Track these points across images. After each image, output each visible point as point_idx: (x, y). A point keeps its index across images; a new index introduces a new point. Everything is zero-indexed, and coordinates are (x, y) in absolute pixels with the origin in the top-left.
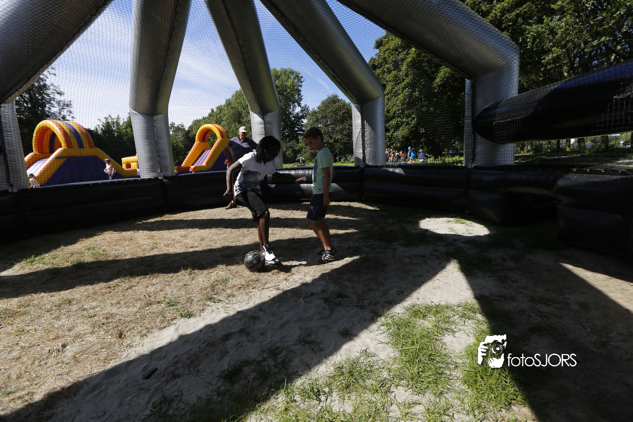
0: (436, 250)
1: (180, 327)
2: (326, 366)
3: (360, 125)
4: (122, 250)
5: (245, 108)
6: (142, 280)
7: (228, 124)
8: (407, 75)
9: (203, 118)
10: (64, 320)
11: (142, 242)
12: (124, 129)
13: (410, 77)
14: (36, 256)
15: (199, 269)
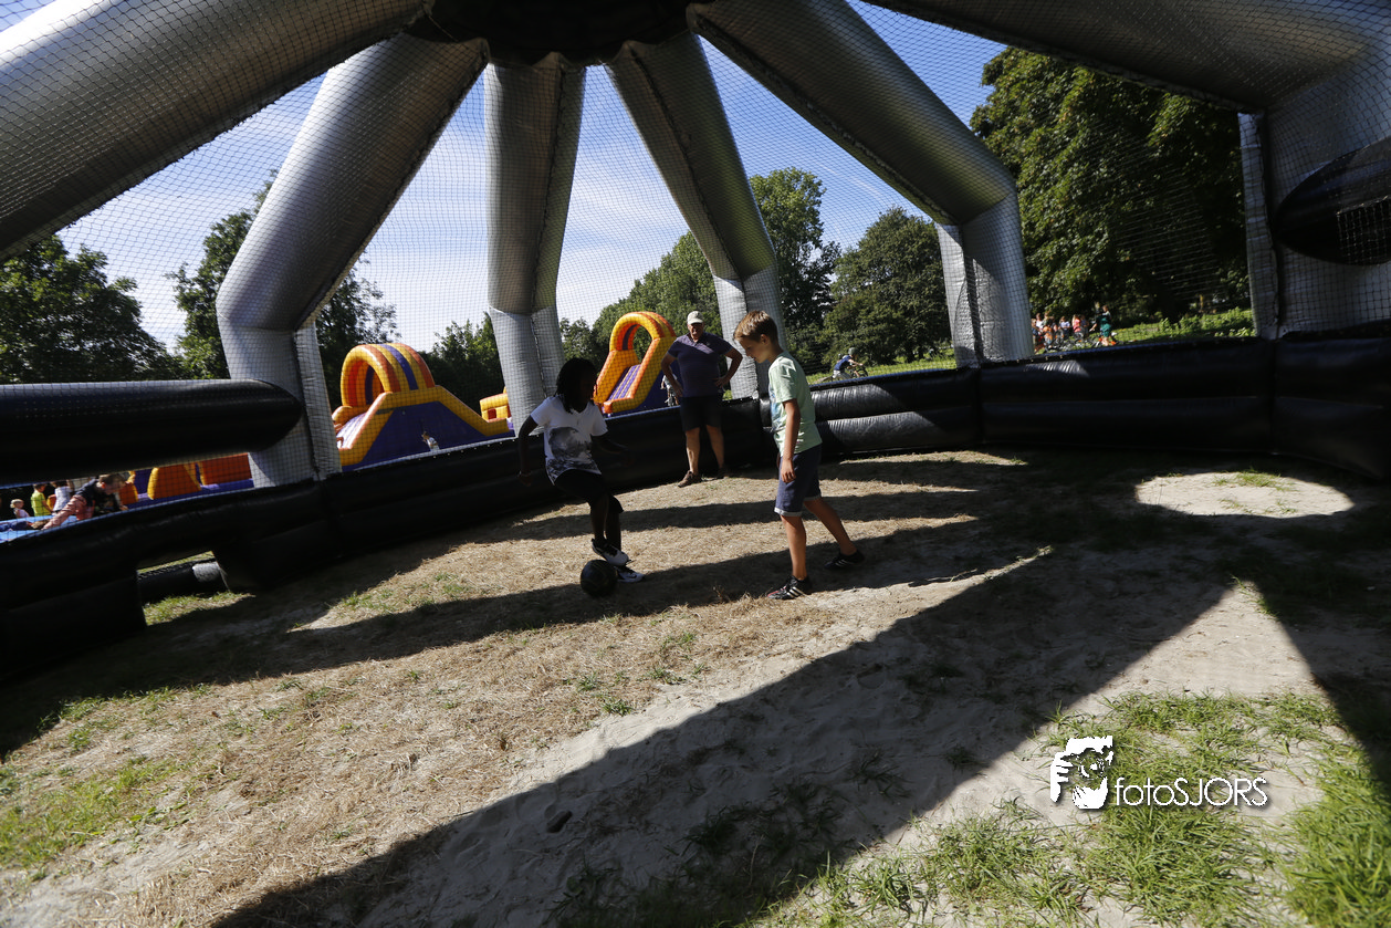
1: (608, 733)
2: (919, 833)
3: (963, 273)
4: (493, 580)
5: (703, 269)
6: (531, 638)
7: (671, 307)
8: (1072, 133)
9: (621, 300)
10: (409, 712)
11: (526, 562)
12: (480, 343)
13: (1082, 135)
14: (359, 594)
15: (636, 614)
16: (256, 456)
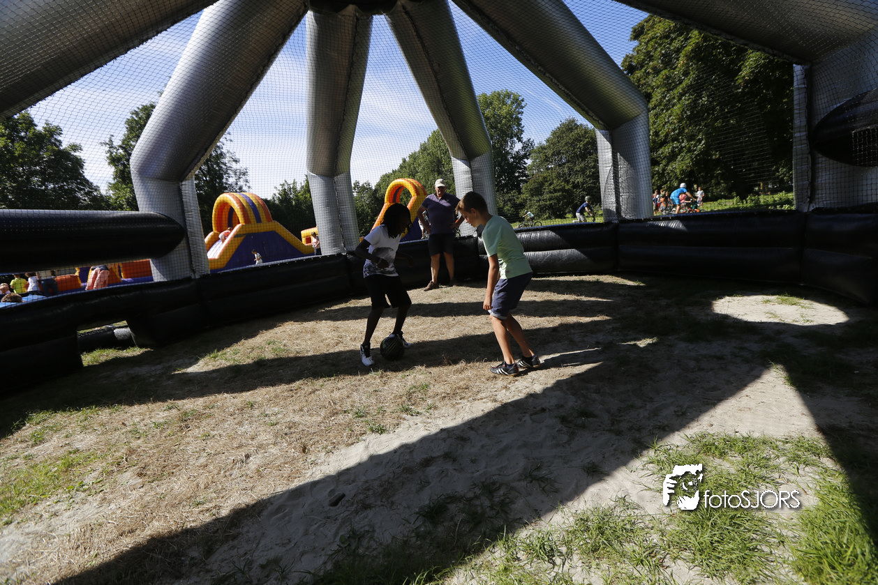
1: (371, 445)
3: (611, 161)
4: (303, 345)
5: (446, 152)
6: (326, 383)
7: (425, 176)
8: (686, 74)
9: (393, 171)
10: (246, 427)
11: (325, 335)
12: (301, 195)
13: (692, 76)
14: (218, 351)
15: (392, 371)
16: (155, 262)
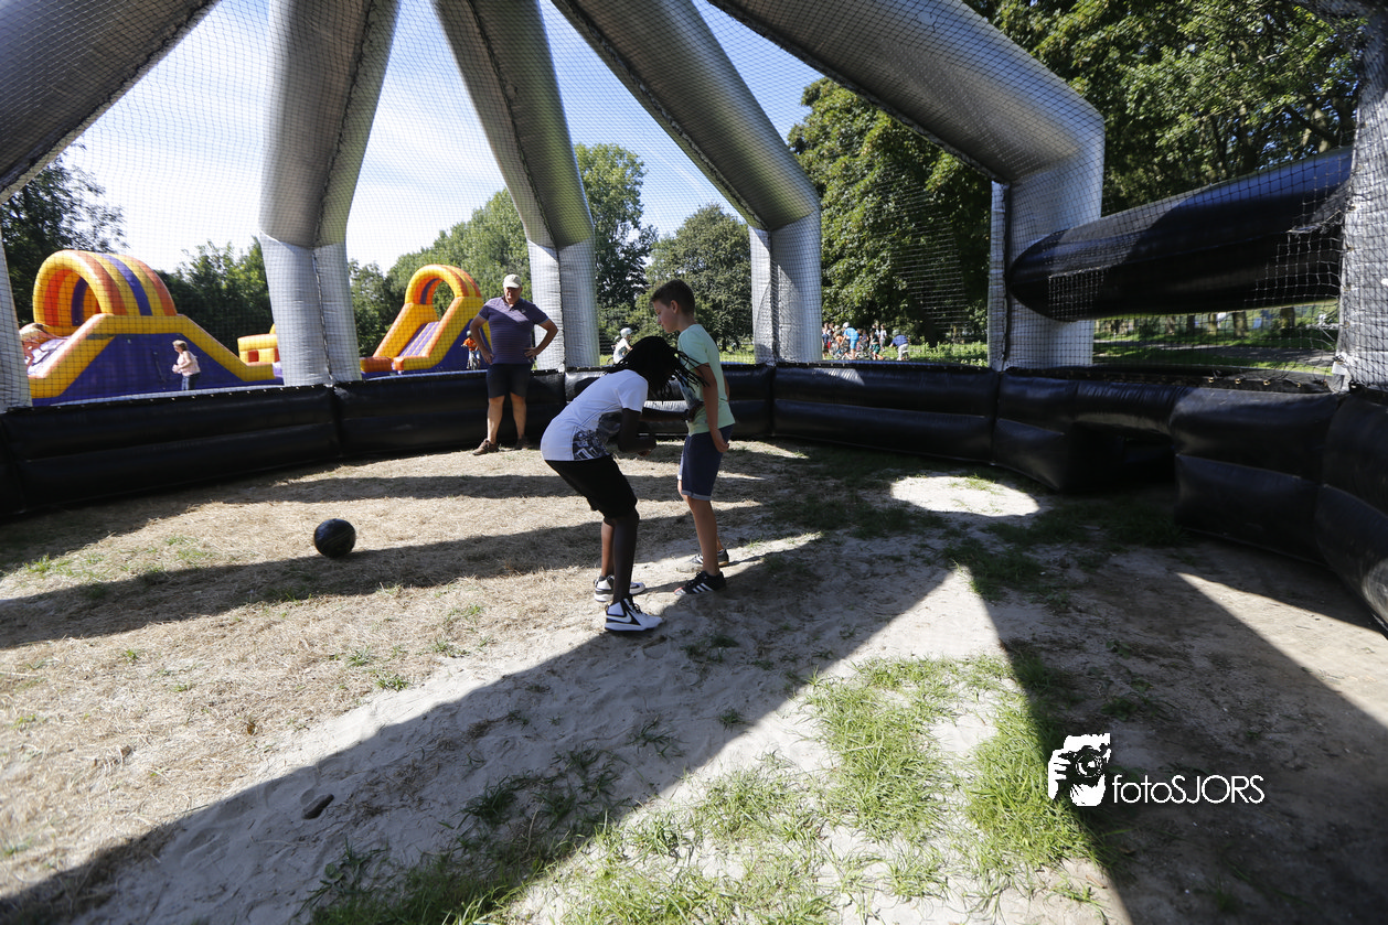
0: (924, 547)
1: (380, 710)
2: (690, 787)
3: (768, 276)
4: (245, 545)
5: (516, 230)
6: (293, 610)
7: (478, 265)
8: (870, 166)
9: (423, 250)
10: (123, 697)
11: (289, 527)
12: (243, 272)
13: (877, 171)
14: (51, 558)
15: (418, 586)
